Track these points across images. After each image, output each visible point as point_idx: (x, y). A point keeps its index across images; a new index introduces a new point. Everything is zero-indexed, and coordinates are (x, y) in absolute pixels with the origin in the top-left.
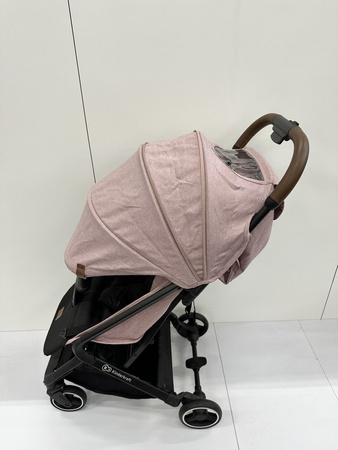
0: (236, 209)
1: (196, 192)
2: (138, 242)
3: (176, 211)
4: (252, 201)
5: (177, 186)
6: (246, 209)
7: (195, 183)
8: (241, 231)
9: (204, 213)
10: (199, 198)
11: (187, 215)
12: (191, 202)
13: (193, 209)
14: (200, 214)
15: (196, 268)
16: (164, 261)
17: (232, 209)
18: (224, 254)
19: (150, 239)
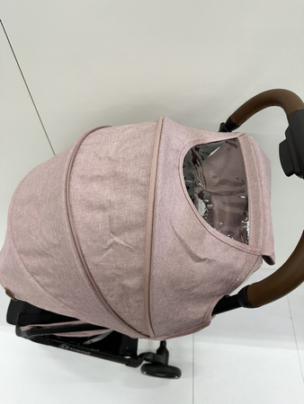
0: (195, 290)
1: (136, 261)
3: (109, 279)
4: (221, 281)
5: (111, 246)
7: (136, 247)
8: (200, 316)
12: (130, 273)
13: (132, 282)
17: (189, 289)
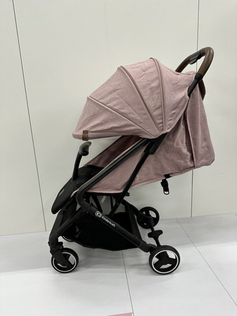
0: (179, 84)
2: (122, 109)
3: (144, 87)
4: (187, 80)
5: (144, 75)
6: (184, 84)
7: (154, 71)
8: (183, 95)
9: (161, 85)
10: (157, 78)
11: (151, 89)
12: (153, 81)
13: (154, 84)
14: (158, 86)
15: (158, 121)
16: (139, 118)
17: (177, 83)
18: (174, 111)
19: (129, 105)
